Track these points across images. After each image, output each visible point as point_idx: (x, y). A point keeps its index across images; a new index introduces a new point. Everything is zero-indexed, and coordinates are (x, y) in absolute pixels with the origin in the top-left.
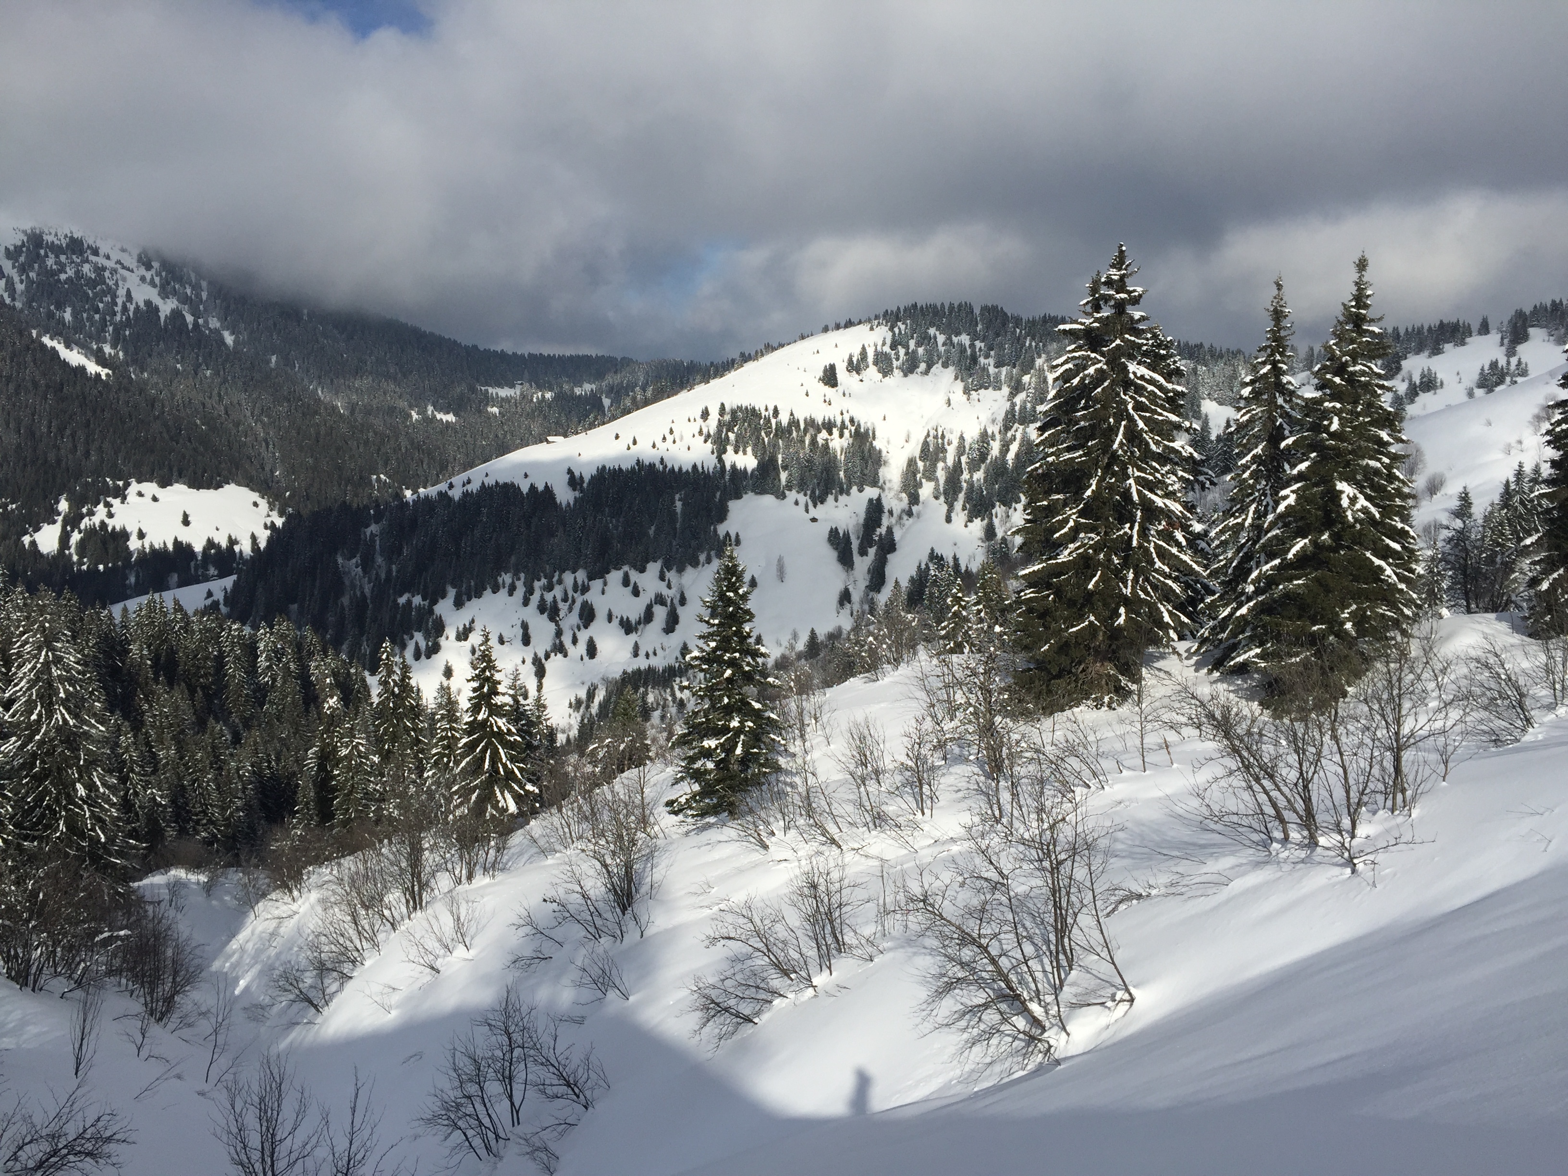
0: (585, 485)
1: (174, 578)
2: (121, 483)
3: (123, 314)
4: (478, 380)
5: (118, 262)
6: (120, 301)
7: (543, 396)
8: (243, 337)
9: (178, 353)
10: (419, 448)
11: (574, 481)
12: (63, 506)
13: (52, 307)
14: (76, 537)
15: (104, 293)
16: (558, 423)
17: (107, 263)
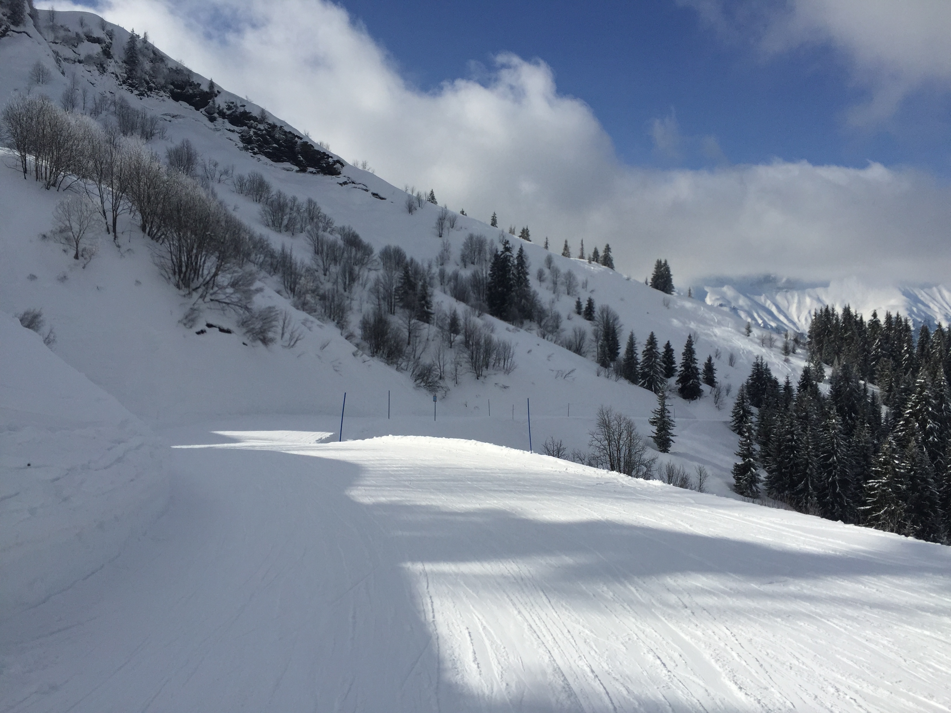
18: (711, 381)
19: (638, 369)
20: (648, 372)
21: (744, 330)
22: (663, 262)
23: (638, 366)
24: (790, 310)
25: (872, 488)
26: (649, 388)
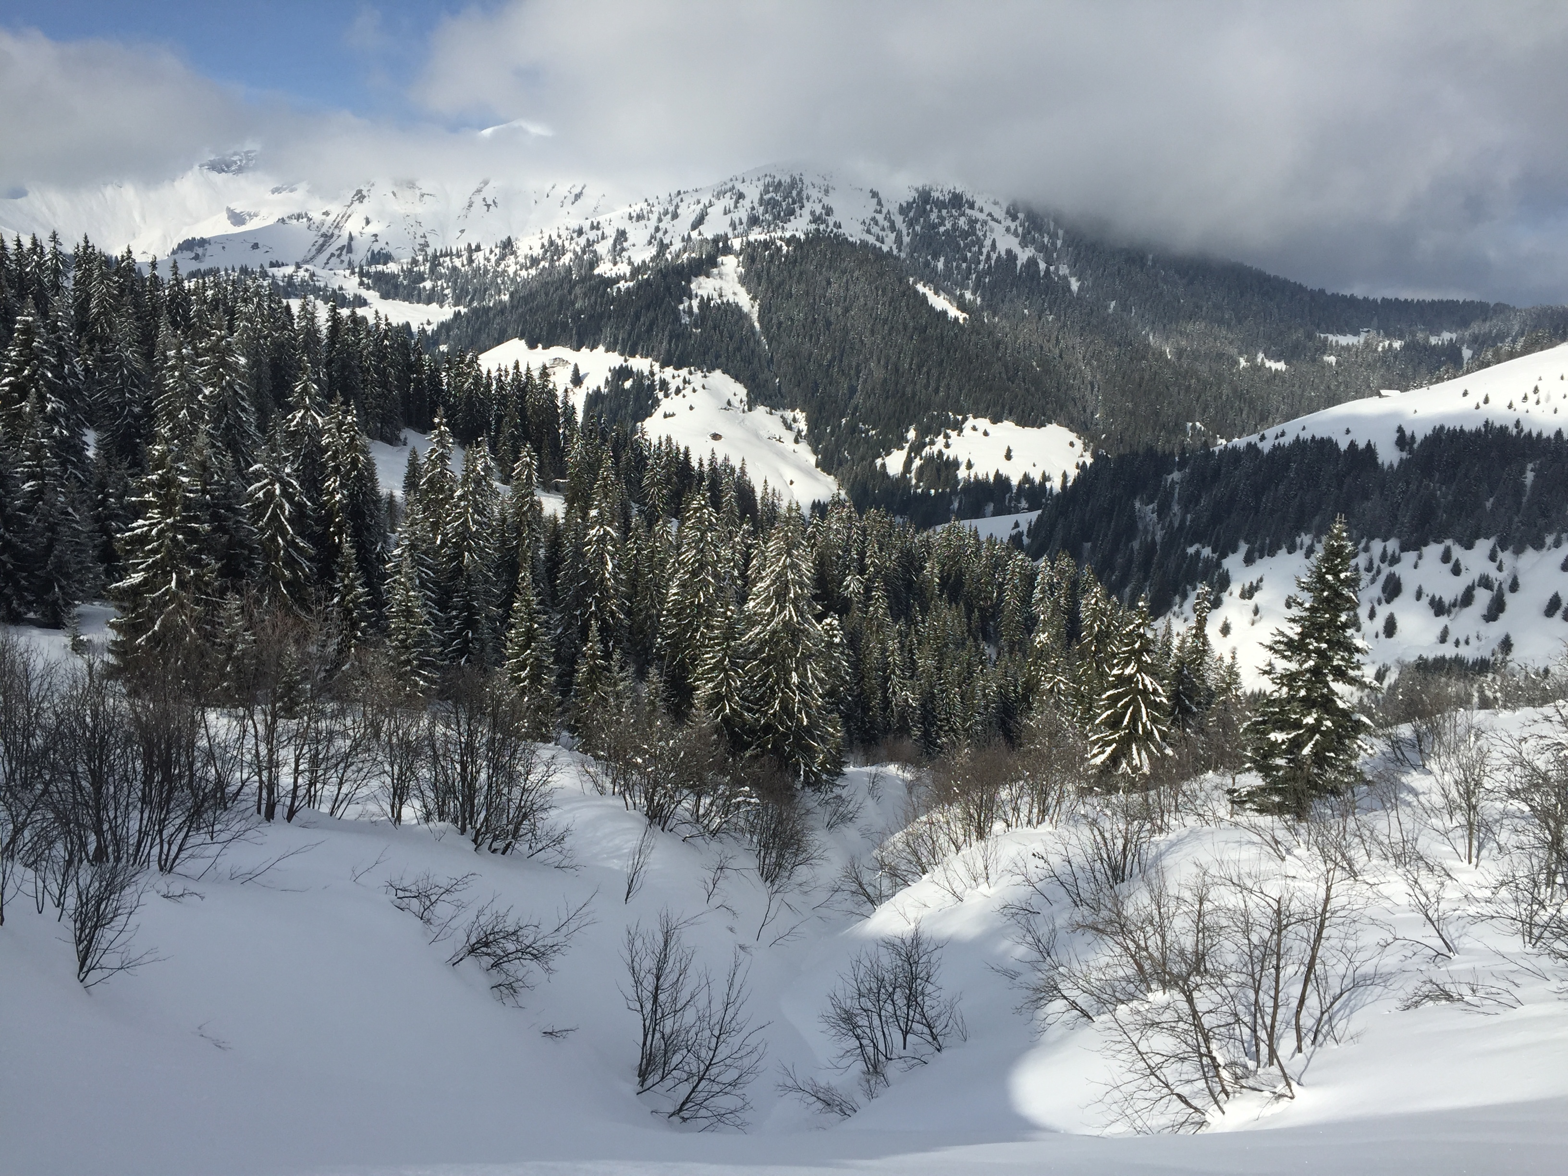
0: (1416, 446)
1: (991, 507)
2: (960, 418)
3: (986, 262)
4: (1318, 326)
5: (990, 214)
6: (985, 251)
7: (1390, 345)
8: (1089, 283)
9: (1027, 298)
10: (1241, 397)
11: (1403, 440)
12: (912, 435)
13: (929, 257)
14: (917, 463)
15: (973, 244)
16: (1403, 376)
17: (982, 216)
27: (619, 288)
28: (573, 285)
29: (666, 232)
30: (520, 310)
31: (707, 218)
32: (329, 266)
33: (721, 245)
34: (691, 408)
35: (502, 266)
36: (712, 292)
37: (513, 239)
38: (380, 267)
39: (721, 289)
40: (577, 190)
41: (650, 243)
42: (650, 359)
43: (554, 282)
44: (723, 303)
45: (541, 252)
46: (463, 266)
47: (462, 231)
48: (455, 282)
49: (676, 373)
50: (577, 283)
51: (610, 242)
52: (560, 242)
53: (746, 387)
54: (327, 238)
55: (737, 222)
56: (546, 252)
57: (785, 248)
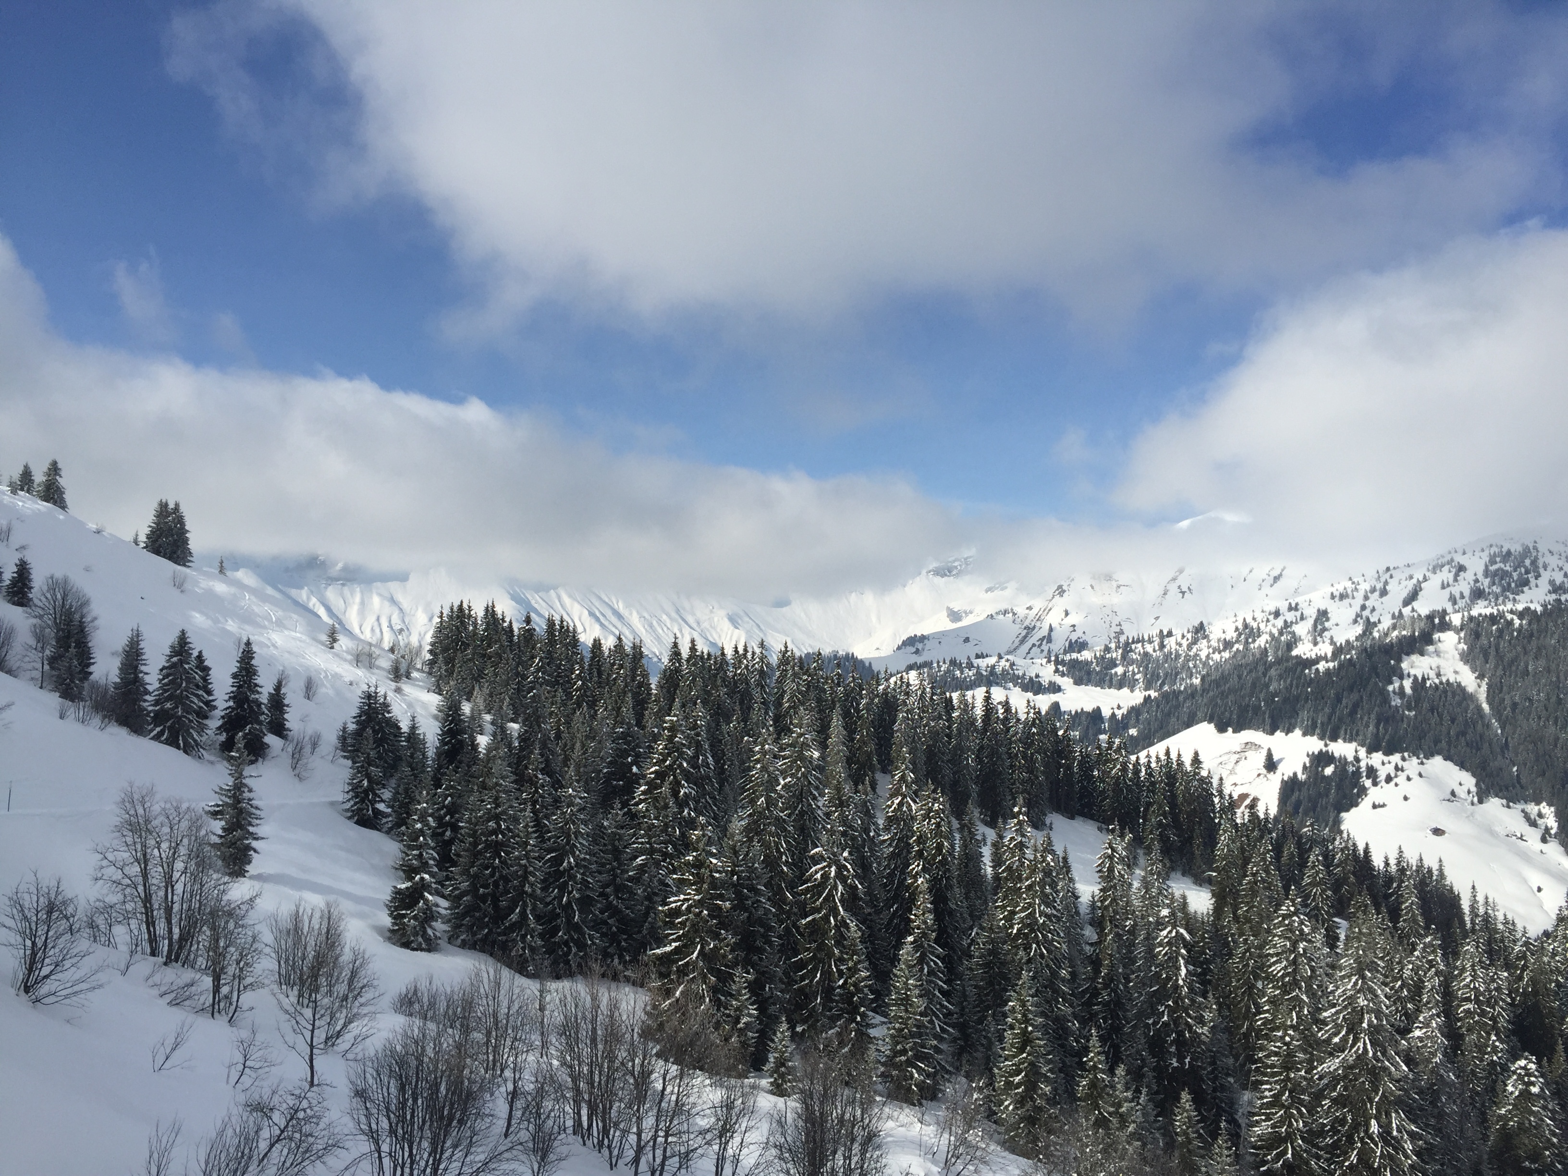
18: (279, 729)
19: (145, 704)
20: (173, 709)
21: (324, 638)
22: (171, 506)
23: (147, 697)
24: (347, 614)
25: (677, 912)
26: (172, 742)
27: (1317, 669)
28: (1268, 667)
29: (1373, 610)
30: (1211, 694)
31: (1421, 594)
32: (1030, 656)
33: (1437, 621)
34: (1406, 798)
35: (1194, 650)
36: (1427, 671)
37: (1205, 624)
38: (1074, 656)
39: (1438, 667)
40: (1276, 573)
41: (1355, 621)
42: (1354, 744)
43: (1247, 665)
44: (1441, 683)
45: (1235, 635)
46: (1154, 651)
47: (1157, 618)
48: (1146, 668)
49: (1386, 759)
50: (1272, 665)
51: (1309, 623)
52: (1255, 625)
53: (1474, 775)
54: (1030, 630)
55: (1458, 596)
56: (1240, 635)
57: (1517, 622)
